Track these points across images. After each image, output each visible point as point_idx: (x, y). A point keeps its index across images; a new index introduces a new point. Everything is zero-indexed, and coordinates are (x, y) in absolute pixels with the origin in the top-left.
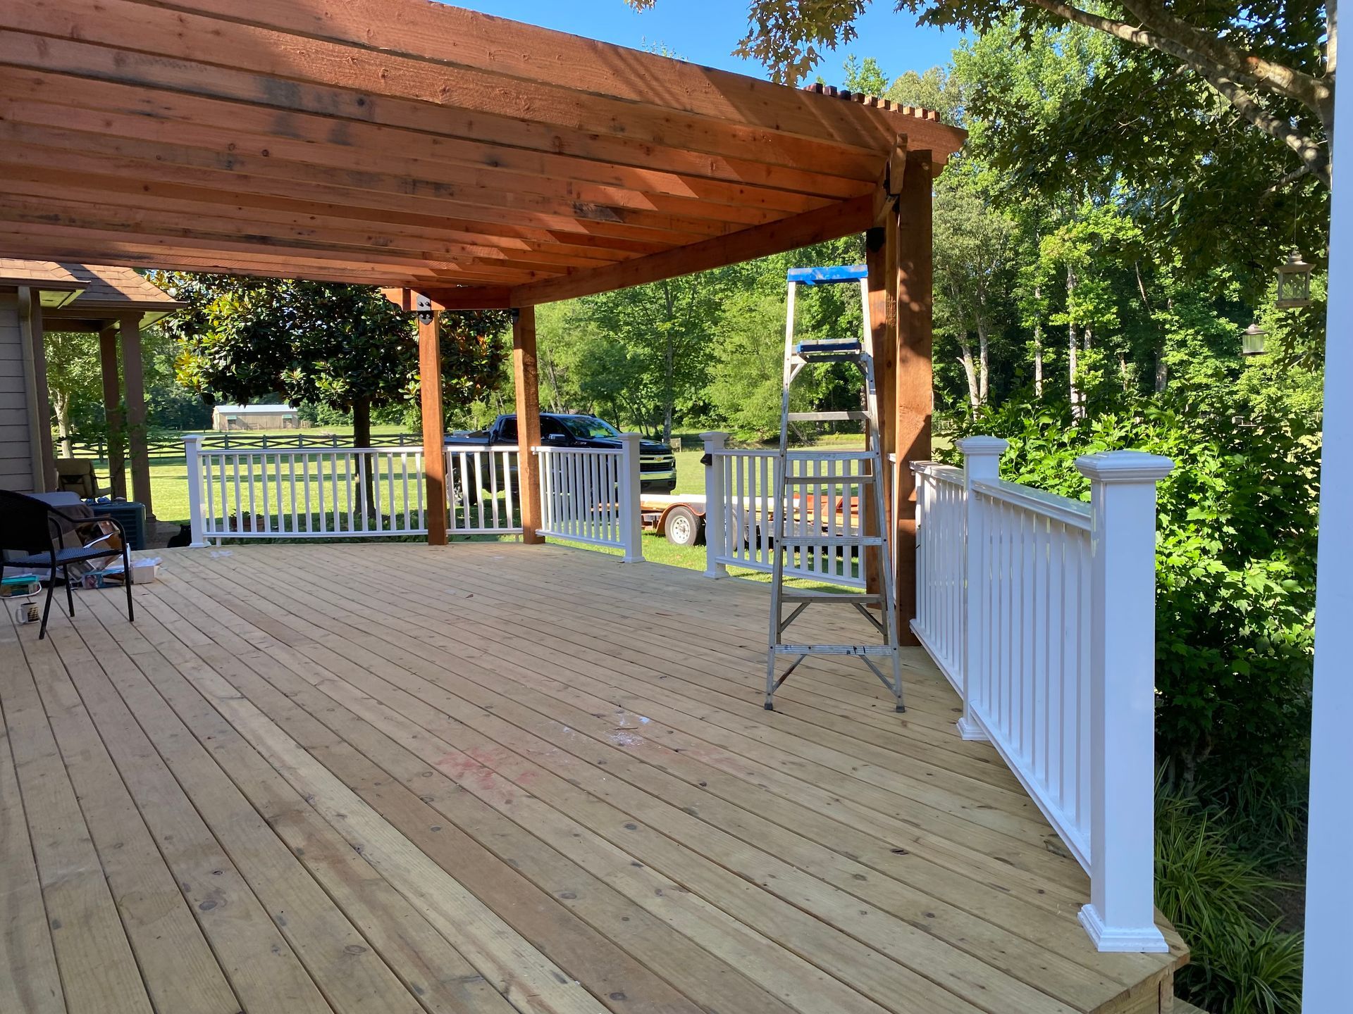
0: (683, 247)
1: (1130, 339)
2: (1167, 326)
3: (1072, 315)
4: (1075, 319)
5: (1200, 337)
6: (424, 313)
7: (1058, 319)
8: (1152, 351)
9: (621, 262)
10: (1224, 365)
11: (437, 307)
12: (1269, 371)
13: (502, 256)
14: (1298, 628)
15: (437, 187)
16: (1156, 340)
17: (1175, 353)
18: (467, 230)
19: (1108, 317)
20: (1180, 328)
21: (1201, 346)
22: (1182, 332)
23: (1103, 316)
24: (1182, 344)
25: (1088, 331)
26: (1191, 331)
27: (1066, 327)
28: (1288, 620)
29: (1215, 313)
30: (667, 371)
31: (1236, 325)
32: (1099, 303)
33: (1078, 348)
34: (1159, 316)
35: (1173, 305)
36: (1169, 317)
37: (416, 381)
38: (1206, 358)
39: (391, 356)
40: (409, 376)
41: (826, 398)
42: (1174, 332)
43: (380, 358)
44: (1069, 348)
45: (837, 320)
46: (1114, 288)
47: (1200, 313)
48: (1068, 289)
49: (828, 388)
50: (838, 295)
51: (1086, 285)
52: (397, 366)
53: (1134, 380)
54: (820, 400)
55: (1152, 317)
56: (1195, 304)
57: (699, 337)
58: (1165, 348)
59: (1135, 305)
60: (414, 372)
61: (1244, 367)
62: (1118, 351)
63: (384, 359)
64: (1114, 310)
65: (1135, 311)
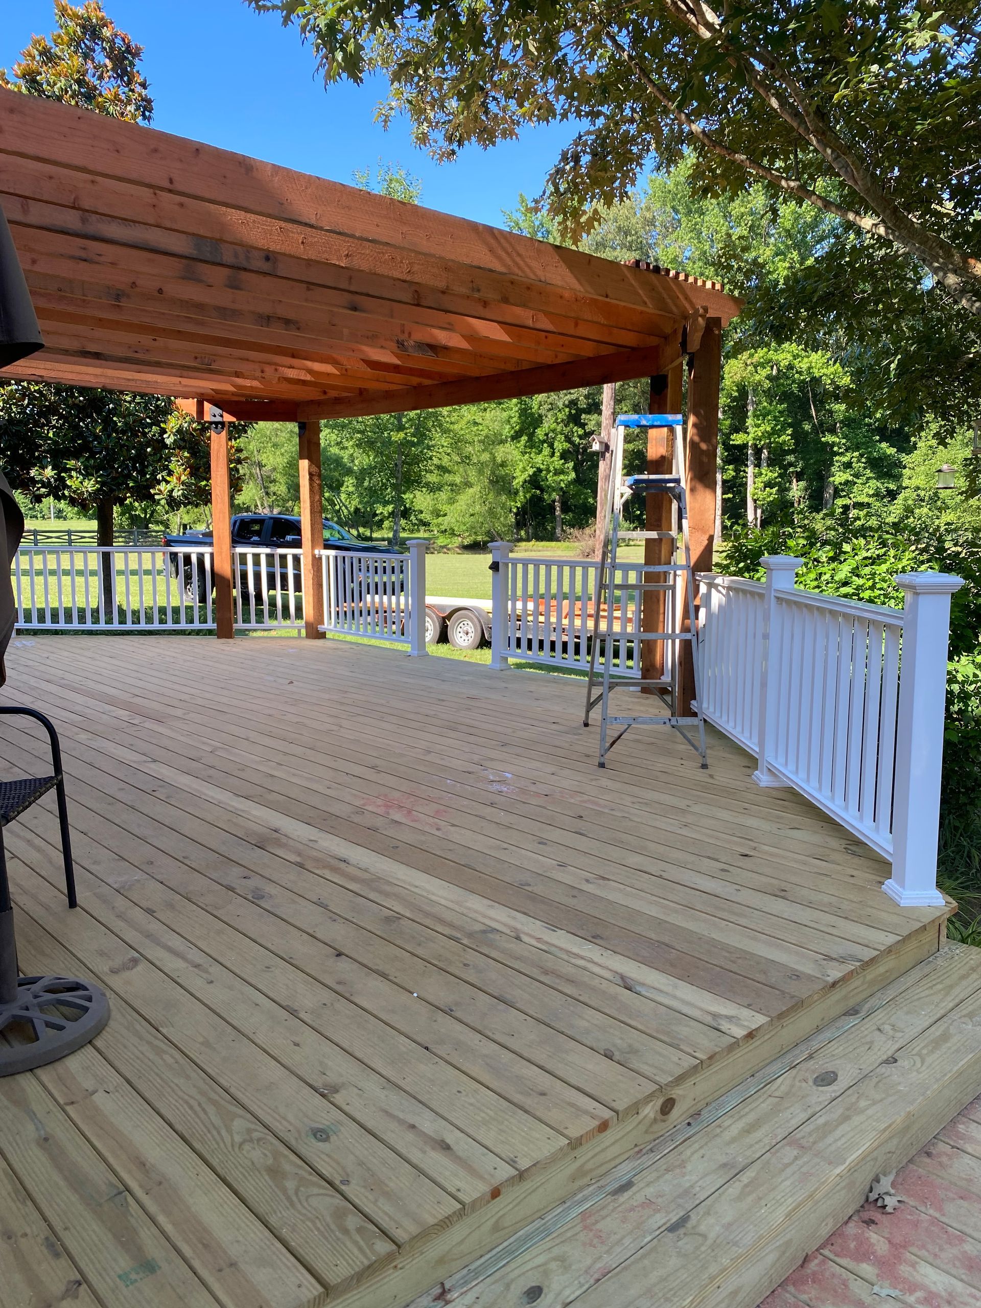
0: (477, 378)
1: (802, 459)
2: (835, 449)
3: (751, 435)
4: (754, 439)
5: (863, 460)
6: (216, 423)
7: (738, 439)
8: (821, 471)
9: (415, 387)
11: (228, 418)
13: (308, 378)
15: (287, 322)
16: (824, 461)
17: (841, 474)
18: (293, 356)
19: (783, 438)
20: (847, 450)
21: (865, 468)
22: (848, 454)
23: (779, 437)
24: (848, 465)
25: (765, 451)
26: (856, 454)
27: (745, 446)
29: (878, 438)
30: (397, 478)
31: (895, 450)
32: (776, 425)
33: (756, 466)
34: (829, 438)
35: (841, 429)
36: (838, 440)
37: (167, 482)
38: (868, 479)
39: (141, 457)
40: (159, 477)
41: (523, 507)
42: (842, 454)
43: (130, 459)
44: (747, 466)
45: (534, 432)
46: (790, 411)
47: (865, 437)
48: (747, 411)
49: (525, 497)
50: (536, 407)
51: (764, 408)
52: (147, 467)
53: (804, 498)
54: (518, 508)
55: (823, 439)
56: (860, 428)
57: (429, 448)
58: (833, 469)
59: (807, 427)
60: (165, 473)
61: (901, 488)
62: (791, 469)
63: (134, 460)
64: (789, 431)
65: (807, 433)
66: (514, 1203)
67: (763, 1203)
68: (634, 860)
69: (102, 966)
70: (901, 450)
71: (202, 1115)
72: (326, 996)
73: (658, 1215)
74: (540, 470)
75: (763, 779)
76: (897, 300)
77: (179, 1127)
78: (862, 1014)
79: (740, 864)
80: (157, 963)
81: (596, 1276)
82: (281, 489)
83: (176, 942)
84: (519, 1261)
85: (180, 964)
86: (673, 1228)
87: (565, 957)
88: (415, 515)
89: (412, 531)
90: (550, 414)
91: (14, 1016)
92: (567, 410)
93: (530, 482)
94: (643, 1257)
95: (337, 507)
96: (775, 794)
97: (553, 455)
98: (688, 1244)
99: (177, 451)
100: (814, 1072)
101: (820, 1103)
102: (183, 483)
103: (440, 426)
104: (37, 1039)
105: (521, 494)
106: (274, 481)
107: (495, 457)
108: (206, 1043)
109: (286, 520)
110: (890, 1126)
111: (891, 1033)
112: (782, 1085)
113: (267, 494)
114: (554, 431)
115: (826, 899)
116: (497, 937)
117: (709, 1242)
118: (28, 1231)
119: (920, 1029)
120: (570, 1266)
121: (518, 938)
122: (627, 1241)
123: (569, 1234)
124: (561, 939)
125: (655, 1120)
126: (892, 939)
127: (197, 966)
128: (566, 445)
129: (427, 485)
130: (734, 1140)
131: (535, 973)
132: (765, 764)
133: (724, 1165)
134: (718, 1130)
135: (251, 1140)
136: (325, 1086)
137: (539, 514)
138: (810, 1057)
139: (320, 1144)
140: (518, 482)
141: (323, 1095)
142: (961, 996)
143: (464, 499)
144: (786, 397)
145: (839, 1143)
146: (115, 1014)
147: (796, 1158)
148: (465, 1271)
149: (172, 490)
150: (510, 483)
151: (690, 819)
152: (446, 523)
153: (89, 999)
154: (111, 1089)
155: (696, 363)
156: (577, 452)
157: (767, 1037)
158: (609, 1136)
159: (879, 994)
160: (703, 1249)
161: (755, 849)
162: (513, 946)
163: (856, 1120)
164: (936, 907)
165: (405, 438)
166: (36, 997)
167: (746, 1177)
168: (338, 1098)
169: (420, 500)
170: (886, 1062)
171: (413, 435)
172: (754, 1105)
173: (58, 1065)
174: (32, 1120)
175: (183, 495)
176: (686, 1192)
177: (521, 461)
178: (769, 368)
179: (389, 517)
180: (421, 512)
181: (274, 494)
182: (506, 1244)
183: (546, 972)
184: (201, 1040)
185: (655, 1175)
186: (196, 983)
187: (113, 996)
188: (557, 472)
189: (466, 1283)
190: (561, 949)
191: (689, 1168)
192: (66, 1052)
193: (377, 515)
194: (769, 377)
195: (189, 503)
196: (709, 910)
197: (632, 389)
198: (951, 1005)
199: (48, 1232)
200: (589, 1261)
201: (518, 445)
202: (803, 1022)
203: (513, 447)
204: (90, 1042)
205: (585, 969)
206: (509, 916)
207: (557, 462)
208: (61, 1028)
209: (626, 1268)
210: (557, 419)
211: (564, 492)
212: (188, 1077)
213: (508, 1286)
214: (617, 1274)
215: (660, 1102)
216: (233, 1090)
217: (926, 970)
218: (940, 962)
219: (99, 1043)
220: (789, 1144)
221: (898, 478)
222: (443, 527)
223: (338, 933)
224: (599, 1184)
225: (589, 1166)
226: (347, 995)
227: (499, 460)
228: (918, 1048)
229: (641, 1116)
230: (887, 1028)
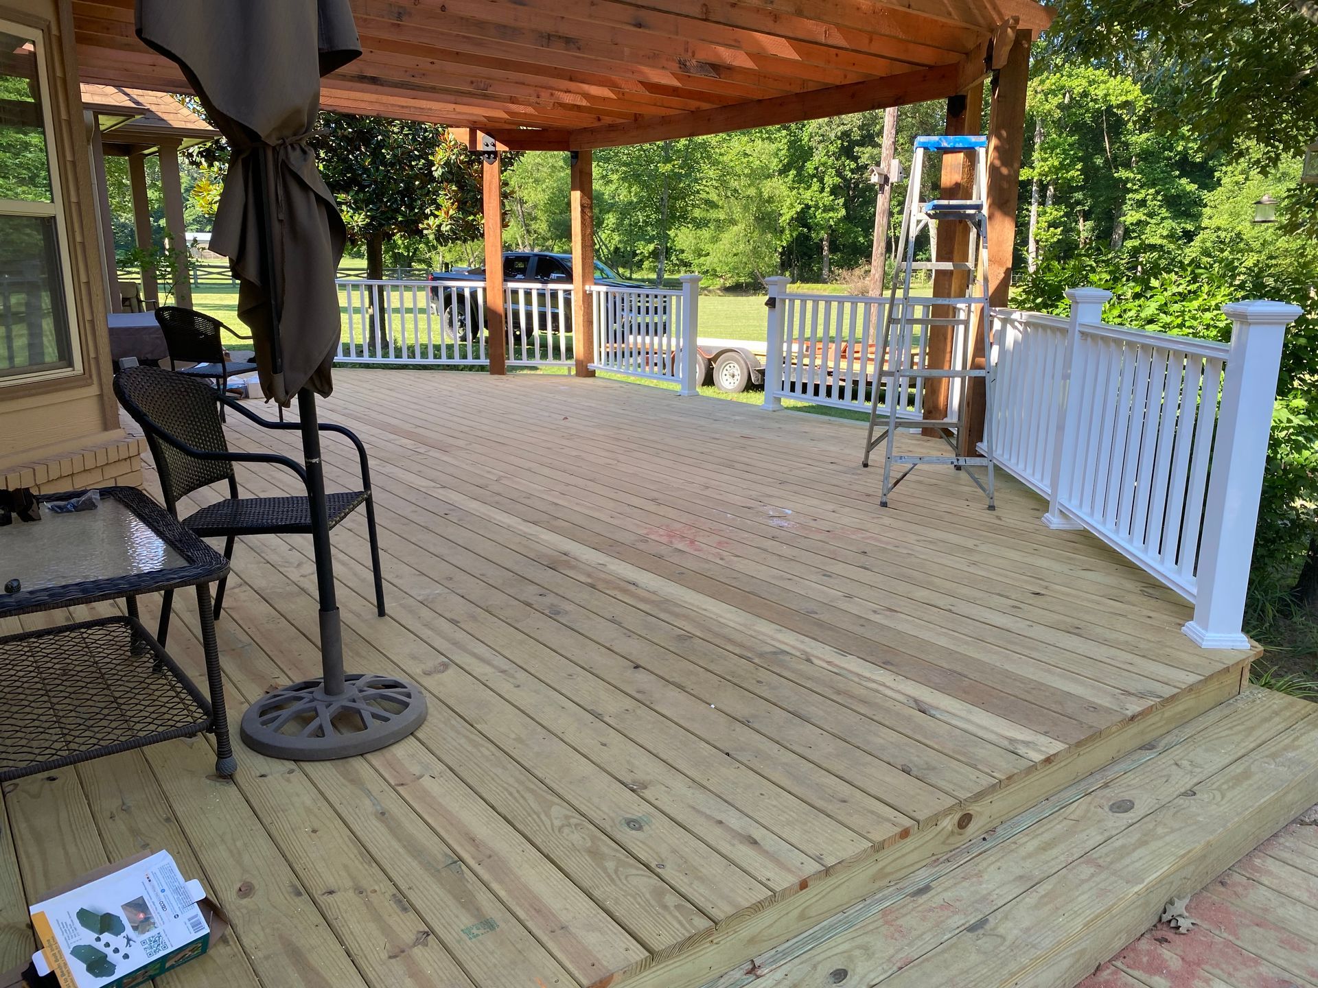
1: (1091, 196)
2: (1129, 185)
3: (1037, 170)
4: (1040, 174)
5: (1160, 198)
6: (489, 153)
7: (1023, 174)
8: (1111, 210)
10: (1178, 226)
12: (1223, 234)
14: (1306, 453)
16: (1115, 199)
17: (1134, 213)
19: (1072, 173)
20: (1141, 187)
21: (1160, 207)
22: (1143, 191)
23: (1067, 172)
24: (1142, 203)
25: (1051, 187)
26: (1152, 191)
27: (1030, 182)
28: (1298, 448)
29: (1177, 173)
30: (663, 213)
31: (1196, 186)
32: (1065, 159)
33: (1040, 204)
34: (1123, 174)
35: (1137, 162)
36: (1132, 175)
37: (436, 216)
38: (1163, 219)
39: (409, 191)
40: (428, 211)
41: (789, 246)
42: (1136, 191)
43: (399, 192)
44: (1030, 204)
45: (803, 166)
46: (1080, 144)
47: (1163, 172)
48: (1034, 144)
49: (792, 236)
50: (806, 139)
51: (1053, 140)
52: (415, 200)
53: (1091, 239)
54: (784, 247)
55: (1116, 175)
56: (1159, 162)
57: (696, 180)
58: (1124, 208)
59: (1099, 161)
60: (433, 208)
61: (1199, 228)
62: (1078, 208)
63: (403, 194)
64: (1079, 166)
65: (1098, 168)
66: (819, 896)
67: (1061, 912)
68: (921, 594)
69: (416, 670)
70: (1202, 186)
71: (521, 801)
72: (628, 703)
73: (956, 917)
74: (808, 207)
75: (1054, 521)
76: (1225, 9)
77: (500, 810)
78: (1160, 749)
79: (1030, 602)
80: (467, 668)
81: (899, 965)
82: (542, 226)
83: (481, 650)
84: (824, 946)
85: (488, 670)
86: (971, 929)
87: (856, 679)
88: (676, 255)
89: (672, 272)
90: (821, 147)
91: (344, 707)
92: (839, 142)
93: (797, 219)
94: (943, 951)
95: (597, 247)
96: (1065, 535)
97: (822, 190)
98: (986, 943)
99: (445, 184)
100: (1109, 799)
101: (1117, 828)
102: (451, 218)
103: (709, 157)
104: (366, 728)
105: (787, 232)
106: (535, 219)
107: (761, 193)
108: (519, 740)
109: (551, 257)
110: (1189, 852)
111: (1189, 768)
112: (1077, 810)
113: (528, 232)
114: (824, 164)
115: (1123, 638)
116: (788, 658)
117: (1007, 943)
118: (377, 888)
119: (1220, 765)
120: (873, 954)
121: (809, 660)
122: (927, 937)
123: (871, 927)
124: (852, 664)
125: (952, 832)
126: (1192, 679)
127: (503, 672)
128: (837, 180)
129: (694, 220)
130: (1030, 856)
131: (828, 692)
132: (1057, 506)
133: (1021, 877)
134: (1014, 846)
135: (569, 825)
136: (634, 782)
137: (805, 254)
138: (1106, 785)
139: (634, 832)
140: (784, 220)
141: (633, 790)
142: (1263, 738)
143: (727, 237)
144: (1078, 128)
145: (1138, 865)
146: (431, 710)
147: (1093, 875)
148: (773, 952)
149: (441, 224)
150: (776, 220)
151: (976, 558)
152: (708, 263)
153: (409, 696)
154: (436, 774)
155: (1001, 81)
156: (849, 188)
157: (1063, 764)
158: (910, 844)
159: (1176, 731)
160: (1002, 948)
161: (1046, 588)
162: (804, 667)
163: (1154, 845)
164: (1240, 651)
165: (672, 171)
166: (361, 691)
167: (1043, 889)
168: (647, 794)
169: (683, 237)
170: (1185, 794)
171: (681, 167)
172: (1049, 826)
173: (384, 751)
174: (369, 797)
175: (451, 229)
176: (984, 899)
177: (789, 196)
178: (1060, 96)
179: (649, 257)
180: (683, 251)
181: (535, 232)
182: (811, 931)
183: (839, 693)
184: (513, 736)
185: (951, 882)
186: (505, 687)
187: (428, 695)
188: (827, 209)
189: (774, 962)
190: (851, 672)
191: (986, 877)
192: (392, 741)
193: (637, 255)
194: (1059, 106)
195: (457, 239)
196: (1001, 643)
197: (910, 120)
198: (1252, 745)
199: (395, 891)
200: (891, 951)
201: (786, 180)
202: (1099, 753)
203: (781, 182)
204: (412, 734)
205: (877, 691)
206: (797, 640)
207: (827, 198)
208: (386, 719)
209: (927, 960)
210: (828, 152)
211: (833, 231)
212: (505, 768)
213: (815, 967)
214: (918, 965)
215: (957, 817)
216: (547, 781)
217: (1226, 712)
218: (1240, 705)
219: (419, 734)
220: (1087, 862)
221: (1197, 217)
222: (705, 268)
223: (634, 648)
224: (898, 886)
225: (888, 870)
226: (648, 703)
227: (766, 196)
228: (1218, 784)
229: (939, 828)
230: (1185, 763)
